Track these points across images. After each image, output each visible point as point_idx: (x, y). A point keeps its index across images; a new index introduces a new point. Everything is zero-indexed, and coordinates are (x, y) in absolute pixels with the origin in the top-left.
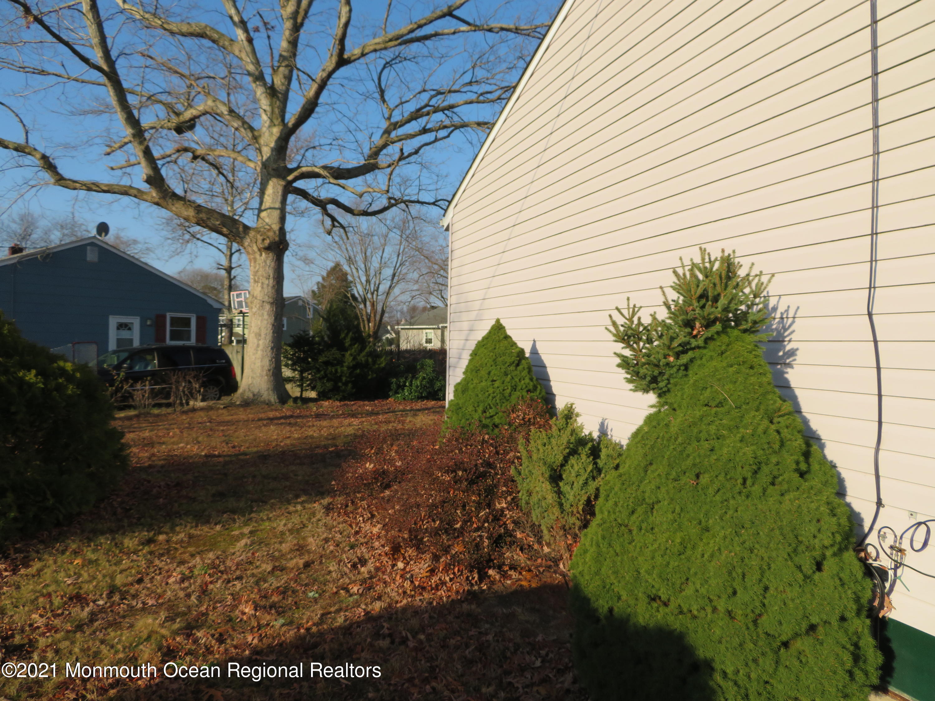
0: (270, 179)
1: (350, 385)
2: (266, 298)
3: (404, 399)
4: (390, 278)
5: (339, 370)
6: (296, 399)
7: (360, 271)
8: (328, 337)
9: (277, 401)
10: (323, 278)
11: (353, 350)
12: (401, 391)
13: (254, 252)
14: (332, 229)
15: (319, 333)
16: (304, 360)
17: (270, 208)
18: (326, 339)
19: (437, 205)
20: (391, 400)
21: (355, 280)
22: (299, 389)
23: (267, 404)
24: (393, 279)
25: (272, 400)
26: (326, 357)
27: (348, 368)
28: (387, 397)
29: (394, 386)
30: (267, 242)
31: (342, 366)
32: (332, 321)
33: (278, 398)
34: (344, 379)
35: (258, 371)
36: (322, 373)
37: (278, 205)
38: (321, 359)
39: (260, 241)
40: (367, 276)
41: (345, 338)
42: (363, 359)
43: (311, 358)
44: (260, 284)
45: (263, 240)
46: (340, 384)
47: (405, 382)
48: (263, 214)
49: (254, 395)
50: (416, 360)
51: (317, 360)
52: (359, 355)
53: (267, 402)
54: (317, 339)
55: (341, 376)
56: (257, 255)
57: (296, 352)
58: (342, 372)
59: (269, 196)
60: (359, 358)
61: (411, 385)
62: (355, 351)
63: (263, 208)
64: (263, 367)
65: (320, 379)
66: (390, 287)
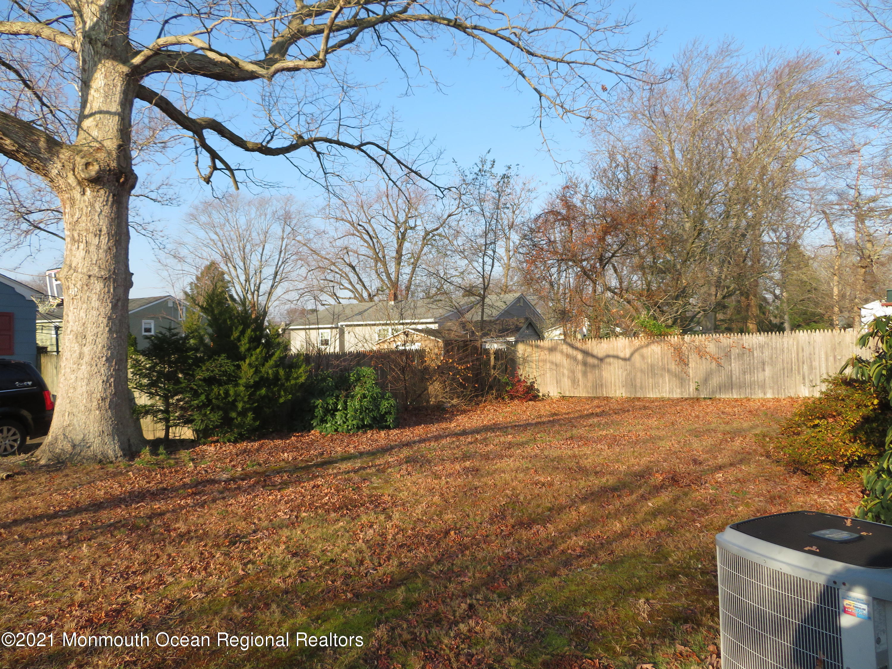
0: (100, 61)
1: (250, 415)
2: (95, 271)
3: (336, 430)
4: (272, 277)
5: (232, 392)
6: (155, 444)
7: (239, 270)
8: (211, 337)
9: (120, 453)
10: (198, 278)
11: (253, 358)
12: (329, 418)
13: (70, 188)
14: (211, 174)
15: (193, 332)
16: (171, 377)
17: (100, 112)
18: (207, 340)
19: (363, 151)
20: (315, 433)
21: (232, 279)
22: (161, 426)
23: (100, 461)
24: (275, 278)
25: (111, 453)
26: (208, 370)
27: (247, 386)
28: (309, 428)
29: (319, 412)
30: (94, 169)
31: (237, 385)
32: (216, 312)
33: (122, 449)
34: (240, 405)
35: (82, 402)
36: (203, 397)
37: (115, 107)
38: (200, 375)
39: (80, 167)
40: (247, 274)
41: (239, 339)
42: (270, 371)
43: (182, 372)
44: (82, 246)
45: (87, 165)
46: (234, 415)
47: (336, 404)
48: (87, 123)
49: (74, 446)
50: (348, 370)
51: (193, 376)
52: (263, 365)
53: (99, 457)
54: (192, 341)
55: (235, 401)
56: (76, 193)
57: (156, 364)
58: (237, 395)
59: (97, 90)
60: (263, 370)
61: (345, 408)
62: (257, 359)
63: (87, 112)
64: (90, 394)
65: (199, 408)
66: (272, 286)
